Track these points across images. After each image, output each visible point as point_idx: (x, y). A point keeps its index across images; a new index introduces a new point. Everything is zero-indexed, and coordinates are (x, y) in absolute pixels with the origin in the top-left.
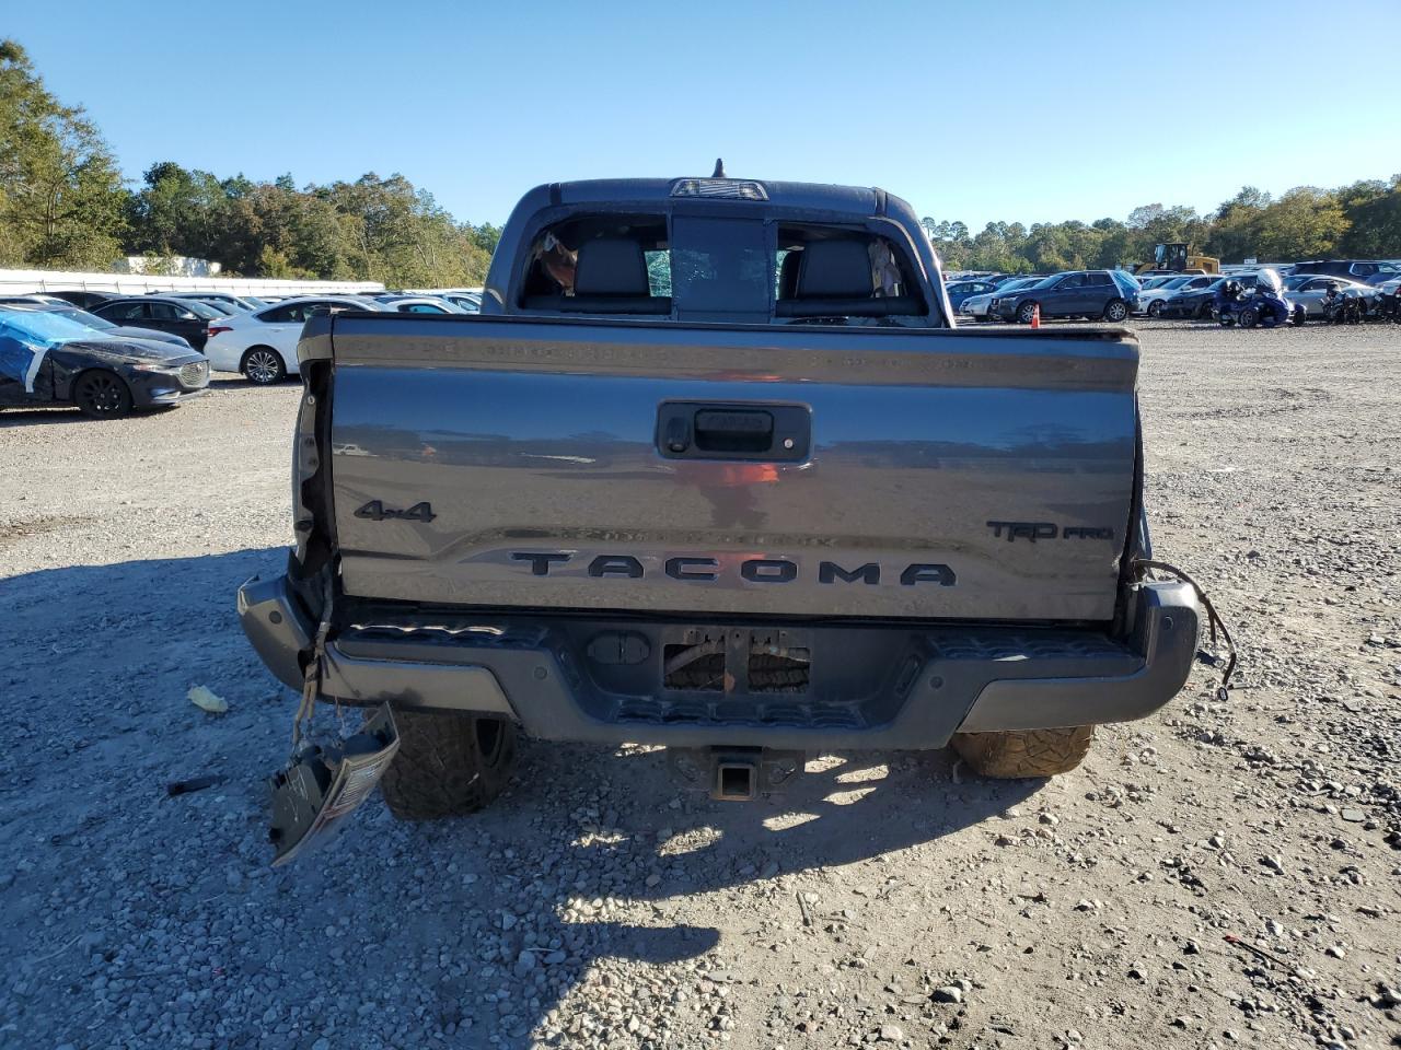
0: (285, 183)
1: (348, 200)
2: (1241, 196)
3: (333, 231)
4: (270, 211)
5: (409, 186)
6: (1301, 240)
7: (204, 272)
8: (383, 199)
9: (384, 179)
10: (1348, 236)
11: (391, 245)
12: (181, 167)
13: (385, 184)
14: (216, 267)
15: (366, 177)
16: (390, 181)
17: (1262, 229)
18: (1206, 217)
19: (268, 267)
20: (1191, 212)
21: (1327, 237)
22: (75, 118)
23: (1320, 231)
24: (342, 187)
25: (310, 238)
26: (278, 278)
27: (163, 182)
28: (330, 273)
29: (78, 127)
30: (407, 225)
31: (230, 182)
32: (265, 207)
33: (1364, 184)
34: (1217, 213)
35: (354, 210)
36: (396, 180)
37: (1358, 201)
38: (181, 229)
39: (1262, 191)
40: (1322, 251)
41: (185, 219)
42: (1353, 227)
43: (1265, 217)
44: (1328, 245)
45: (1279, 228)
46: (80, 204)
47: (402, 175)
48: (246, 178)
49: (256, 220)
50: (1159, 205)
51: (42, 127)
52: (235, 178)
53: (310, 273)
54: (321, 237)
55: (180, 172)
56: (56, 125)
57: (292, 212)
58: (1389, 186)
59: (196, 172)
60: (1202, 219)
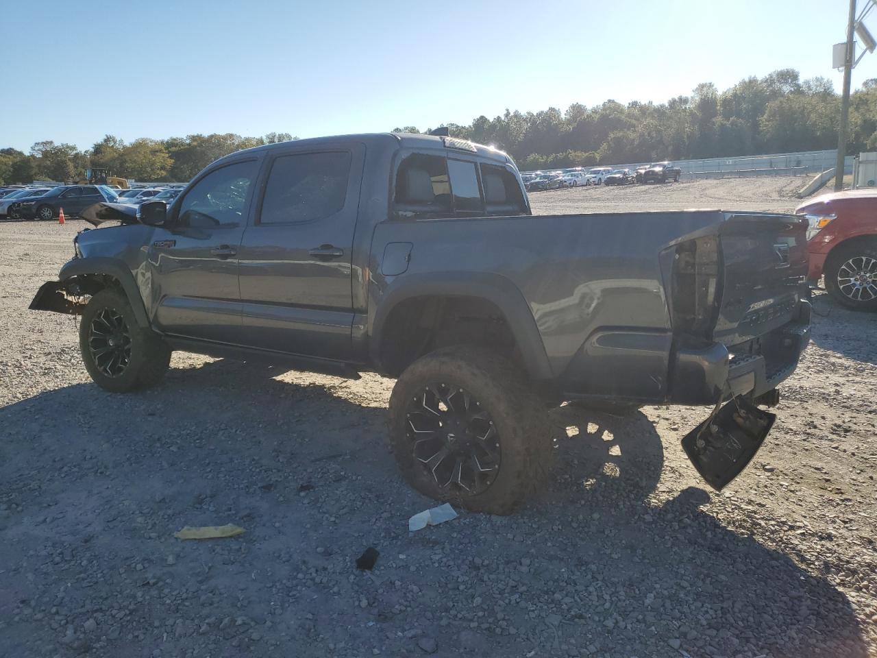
2: (105, 141)
6: (149, 169)
10: (173, 168)
17: (126, 162)
18: (85, 152)
20: (73, 148)
21: (163, 168)
23: (158, 165)
33: (175, 140)
34: (92, 150)
37: (173, 149)
39: (118, 139)
40: (161, 177)
42: (175, 163)
43: (125, 155)
44: (164, 173)
45: (135, 162)
50: (52, 142)
58: (188, 142)
60: (83, 153)
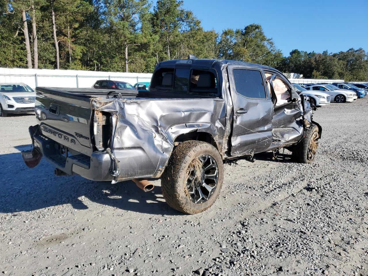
0: (325, 53)
1: (342, 56)
3: (336, 65)
4: (319, 60)
5: (364, 51)
7: (298, 77)
8: (354, 56)
9: (356, 50)
11: (354, 69)
12: (299, 50)
13: (356, 51)
14: (302, 76)
15: (350, 49)
16: (358, 50)
19: (314, 76)
22: (270, 41)
24: (342, 53)
25: (328, 68)
26: (316, 79)
27: (294, 54)
28: (332, 77)
29: (271, 43)
30: (361, 63)
31: (310, 53)
32: (318, 59)
35: (344, 59)
36: (360, 50)
38: (295, 66)
41: (297, 64)
46: (267, 61)
47: (362, 48)
48: (315, 52)
49: (314, 63)
51: (262, 44)
52: (312, 52)
53: (326, 77)
54: (331, 67)
55: (299, 52)
56: (266, 43)
57: (325, 60)
59: (302, 51)
